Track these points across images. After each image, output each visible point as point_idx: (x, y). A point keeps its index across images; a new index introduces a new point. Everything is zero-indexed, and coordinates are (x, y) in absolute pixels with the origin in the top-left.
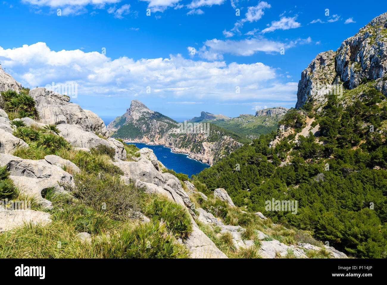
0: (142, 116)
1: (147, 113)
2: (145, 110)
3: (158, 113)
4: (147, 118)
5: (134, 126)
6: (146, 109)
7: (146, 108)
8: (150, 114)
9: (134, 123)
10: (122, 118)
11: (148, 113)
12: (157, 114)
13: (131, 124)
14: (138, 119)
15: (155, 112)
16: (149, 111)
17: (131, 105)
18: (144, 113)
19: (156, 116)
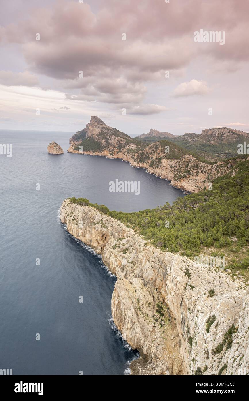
0: (101, 131)
1: (105, 129)
2: (104, 126)
4: (106, 133)
5: (95, 140)
6: (105, 125)
8: (108, 130)
9: (95, 137)
12: (114, 130)
13: (92, 139)
14: (98, 134)
15: (112, 128)
16: (108, 127)
17: (91, 121)
18: (104, 129)
19: (114, 132)
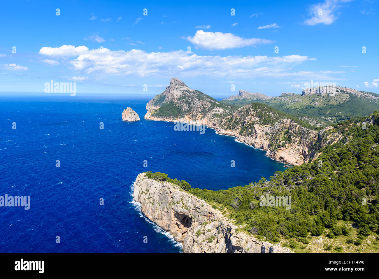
0: (182, 94)
1: (187, 92)
2: (185, 88)
3: (199, 91)
4: (188, 96)
5: (175, 105)
6: (187, 88)
7: (186, 86)
8: (191, 92)
9: (175, 101)
10: (161, 96)
11: (189, 91)
12: (197, 93)
13: (172, 103)
14: (179, 98)
15: (195, 91)
17: (171, 84)
18: (185, 92)
19: (197, 94)
